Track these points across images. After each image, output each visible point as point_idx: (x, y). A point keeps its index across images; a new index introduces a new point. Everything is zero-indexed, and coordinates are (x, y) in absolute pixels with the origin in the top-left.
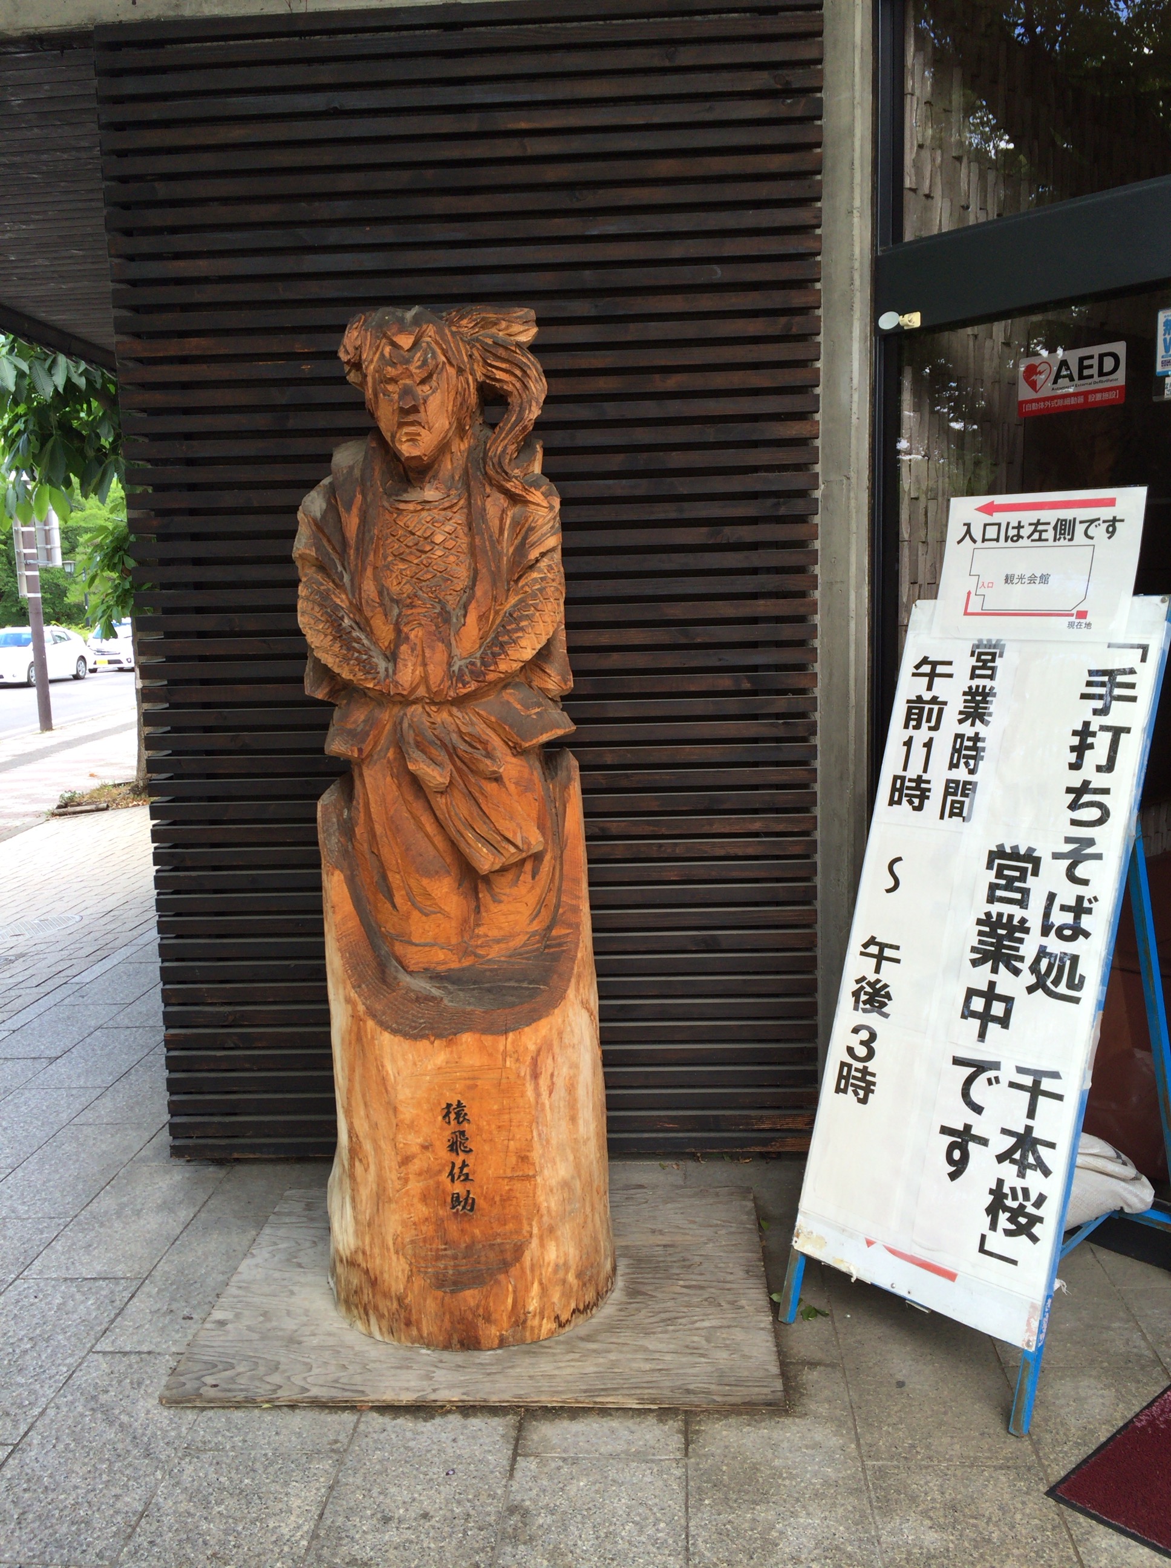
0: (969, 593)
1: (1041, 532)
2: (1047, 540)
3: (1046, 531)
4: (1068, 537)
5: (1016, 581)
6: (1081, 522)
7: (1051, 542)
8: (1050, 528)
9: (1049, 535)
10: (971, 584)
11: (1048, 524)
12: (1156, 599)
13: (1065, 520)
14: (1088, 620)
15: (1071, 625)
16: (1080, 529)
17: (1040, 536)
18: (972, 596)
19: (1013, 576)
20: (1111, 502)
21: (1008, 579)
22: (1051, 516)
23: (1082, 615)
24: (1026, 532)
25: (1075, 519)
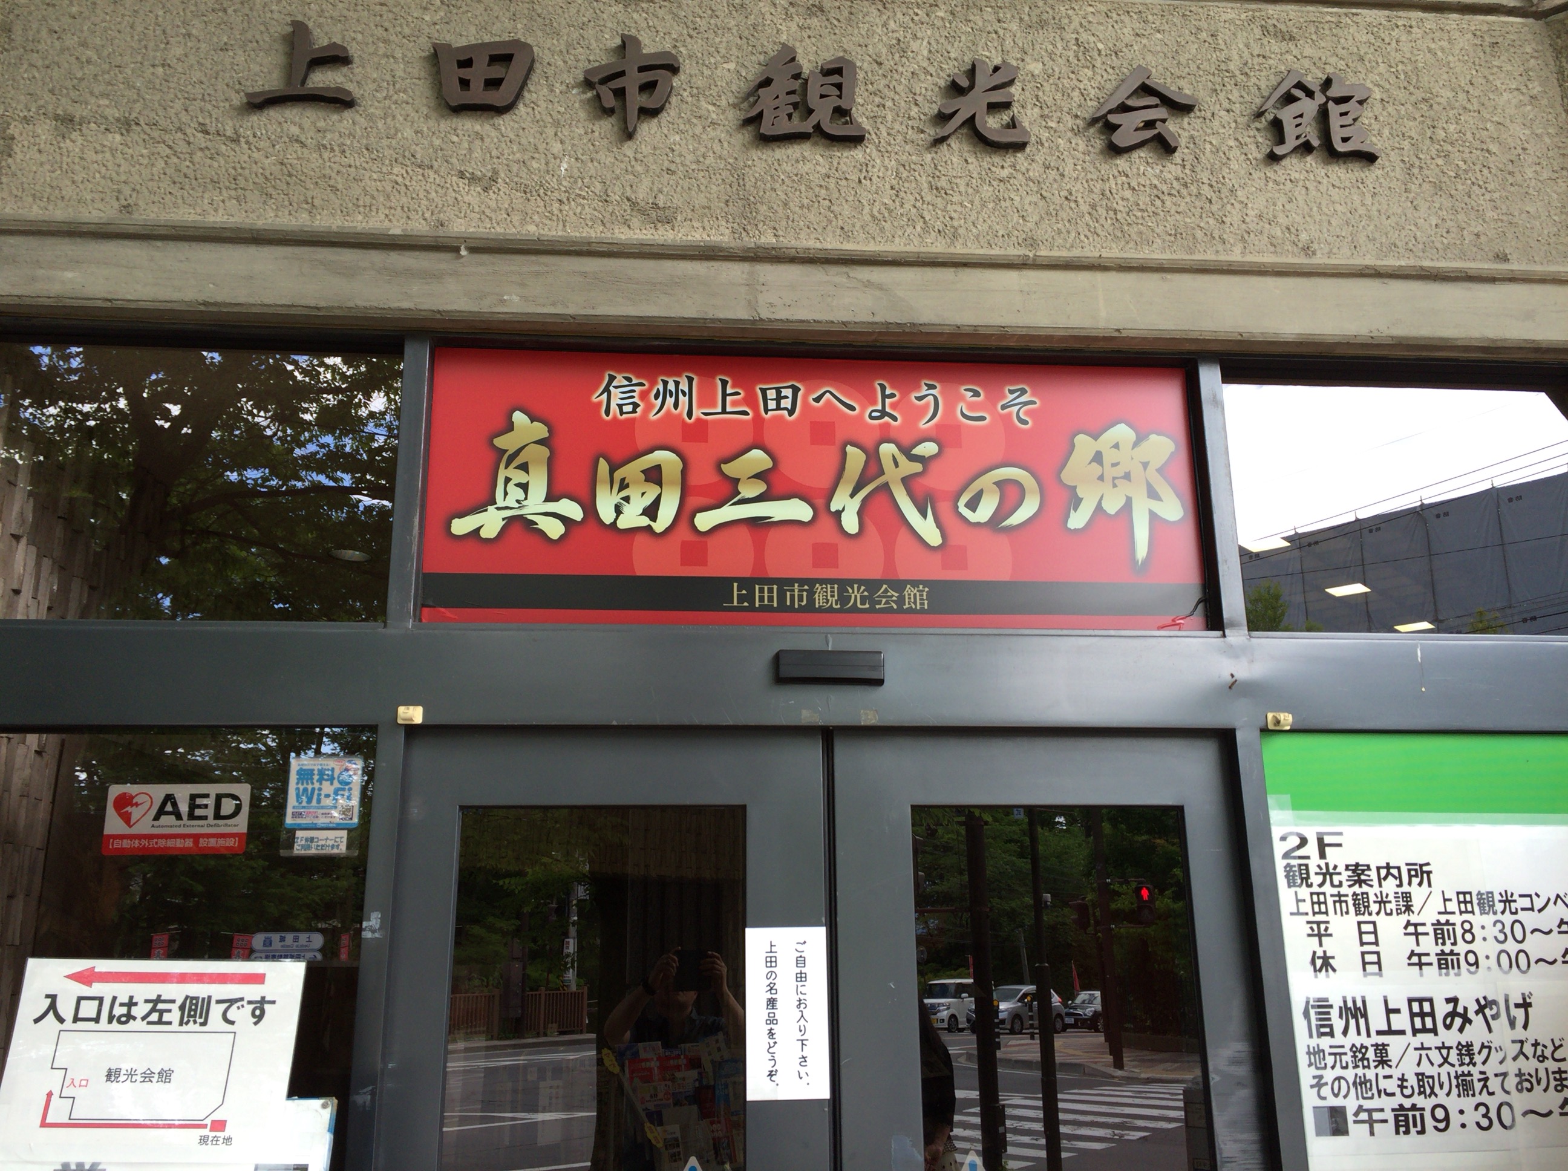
0: (50, 1095)
1: (161, 1012)
2: (170, 1023)
3: (169, 1011)
4: (199, 1021)
5: (122, 1078)
6: (219, 1002)
7: (175, 1026)
8: (175, 1007)
9: (174, 1016)
10: (54, 1081)
11: (173, 1001)
12: (316, 1104)
13: (197, 998)
14: (226, 1134)
15: (204, 1140)
16: (216, 1011)
17: (161, 1017)
18: (55, 1099)
19: (118, 1071)
20: (259, 979)
21: (112, 1075)
22: (177, 992)
23: (219, 1125)
24: (138, 1011)
25: (210, 997)
